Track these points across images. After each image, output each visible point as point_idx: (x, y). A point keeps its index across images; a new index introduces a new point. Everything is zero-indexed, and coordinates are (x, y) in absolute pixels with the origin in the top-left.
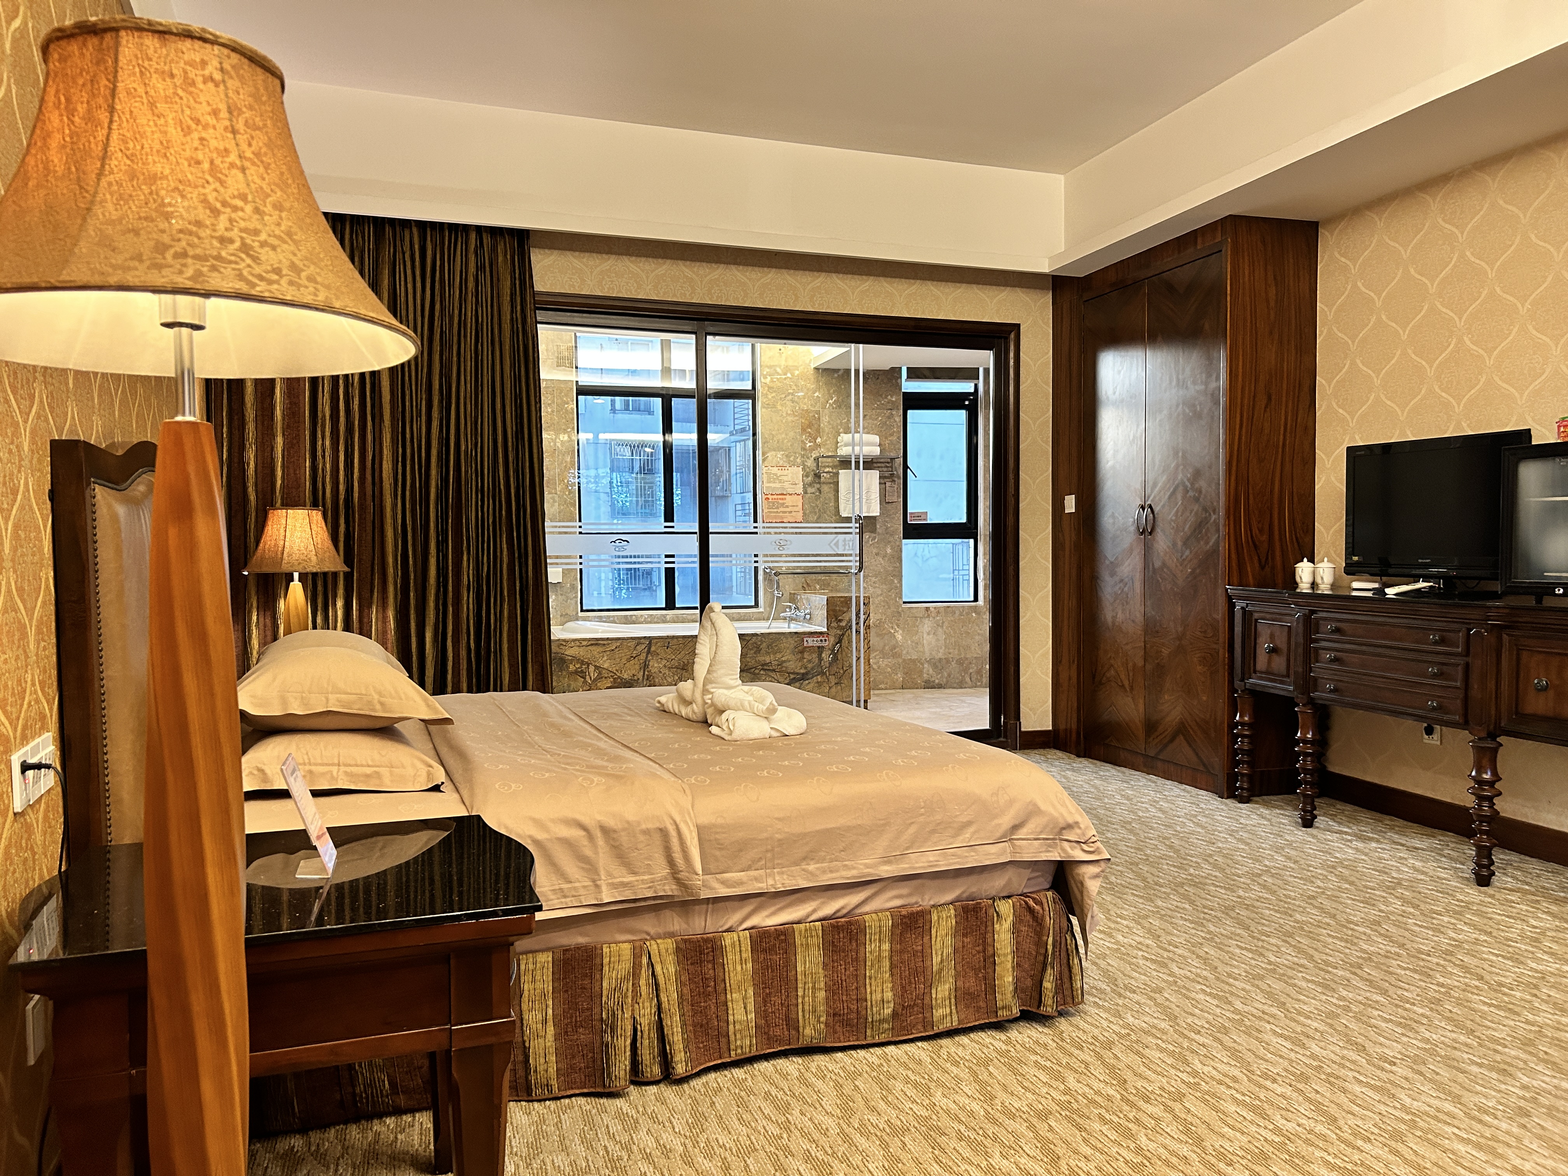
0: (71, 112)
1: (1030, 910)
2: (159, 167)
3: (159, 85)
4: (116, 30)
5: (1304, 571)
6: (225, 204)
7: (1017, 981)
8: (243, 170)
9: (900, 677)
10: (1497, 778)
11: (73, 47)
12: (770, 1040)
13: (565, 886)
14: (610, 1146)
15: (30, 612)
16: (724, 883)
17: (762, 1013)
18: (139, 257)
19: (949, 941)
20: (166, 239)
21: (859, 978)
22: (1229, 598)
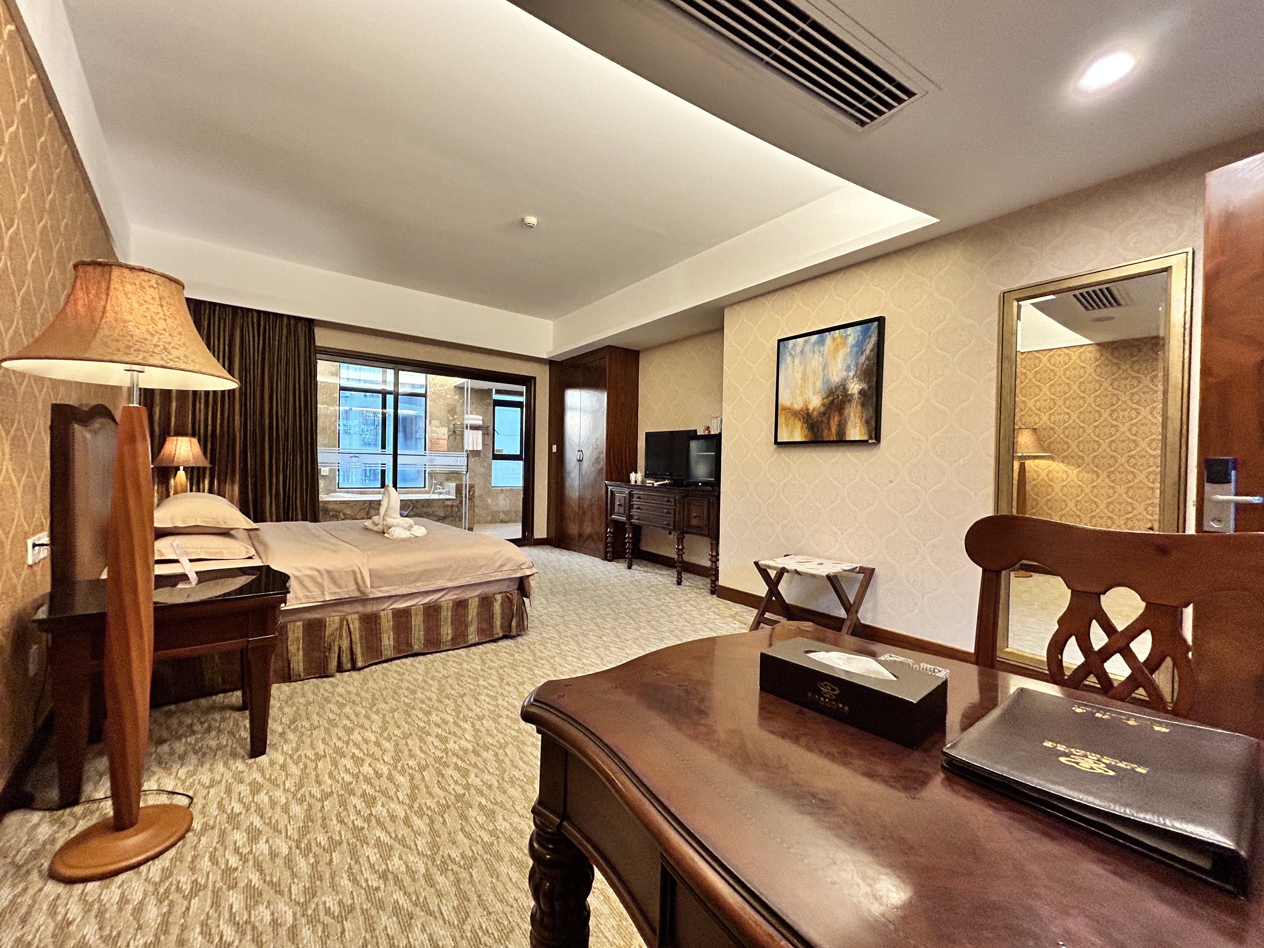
0: (88, 294)
1: (508, 597)
2: (128, 317)
3: (129, 288)
4: (111, 265)
5: (633, 476)
6: (157, 332)
7: (502, 623)
8: (165, 320)
9: (489, 518)
10: (683, 548)
11: (90, 269)
12: (399, 651)
13: (309, 594)
14: (324, 693)
15: (39, 478)
16: (380, 591)
17: (397, 640)
18: (119, 350)
19: (475, 610)
20: (131, 344)
21: (438, 626)
22: (606, 486)
